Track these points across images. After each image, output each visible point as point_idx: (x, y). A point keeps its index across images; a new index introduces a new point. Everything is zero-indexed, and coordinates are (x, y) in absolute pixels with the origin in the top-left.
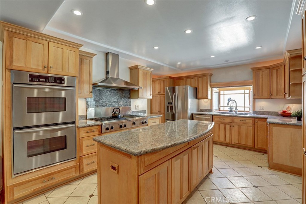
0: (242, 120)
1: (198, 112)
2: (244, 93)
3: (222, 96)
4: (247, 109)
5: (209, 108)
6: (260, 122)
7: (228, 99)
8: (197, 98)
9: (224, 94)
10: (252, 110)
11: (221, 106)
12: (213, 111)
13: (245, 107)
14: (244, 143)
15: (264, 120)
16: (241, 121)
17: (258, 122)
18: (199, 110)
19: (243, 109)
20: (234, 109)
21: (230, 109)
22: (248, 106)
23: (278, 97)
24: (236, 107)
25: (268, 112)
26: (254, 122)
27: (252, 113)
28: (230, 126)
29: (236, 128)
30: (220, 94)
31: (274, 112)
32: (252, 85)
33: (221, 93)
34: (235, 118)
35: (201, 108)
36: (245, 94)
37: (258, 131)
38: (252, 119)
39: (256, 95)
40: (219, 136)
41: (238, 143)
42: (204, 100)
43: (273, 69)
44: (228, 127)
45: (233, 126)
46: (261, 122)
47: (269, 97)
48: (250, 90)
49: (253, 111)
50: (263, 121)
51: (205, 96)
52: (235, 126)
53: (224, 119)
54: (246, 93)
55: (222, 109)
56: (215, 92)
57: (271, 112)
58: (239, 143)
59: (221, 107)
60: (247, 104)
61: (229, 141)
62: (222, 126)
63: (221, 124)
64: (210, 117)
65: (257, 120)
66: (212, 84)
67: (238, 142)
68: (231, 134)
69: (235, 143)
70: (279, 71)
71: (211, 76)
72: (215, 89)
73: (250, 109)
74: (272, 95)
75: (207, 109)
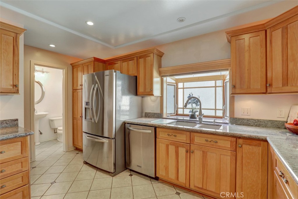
0: (209, 140)
1: (142, 117)
2: (214, 85)
3: (180, 92)
4: (220, 113)
5: (158, 111)
6: (248, 147)
7: (189, 95)
8: (136, 94)
9: (183, 88)
10: (228, 115)
11: (179, 107)
12: (164, 116)
13: (216, 109)
14: (214, 190)
15: (258, 142)
16: (207, 141)
17: (244, 146)
18: (144, 114)
19: (212, 113)
20: (197, 113)
21: (191, 113)
22: (222, 108)
23: (286, 89)
24: (200, 109)
25: (258, 120)
26: (234, 146)
27: (227, 122)
28: (187, 152)
29: (197, 155)
30: (177, 88)
31: (270, 121)
32: (227, 70)
33: (179, 87)
34: (195, 134)
35: (146, 112)
36: (216, 87)
37: (244, 168)
38: (230, 139)
39: (238, 86)
40: (167, 168)
41: (202, 188)
42: (150, 98)
43: (272, 29)
44: (182, 151)
45: (193, 152)
46: (250, 147)
47: (265, 92)
48: (224, 80)
49: (230, 118)
50: (256, 145)
51: (148, 90)
52: (195, 151)
53: (175, 136)
54: (217, 85)
55: (180, 112)
56: (168, 85)
57: (264, 121)
58: (204, 188)
59: (179, 109)
60: (220, 106)
61: (184, 182)
62: (172, 149)
63: (171, 144)
64: (150, 131)
65: (240, 141)
66: (161, 69)
67: (201, 186)
68: (188, 168)
69: (195, 186)
70: (289, 30)
71: (161, 57)
72: (169, 79)
73: (224, 113)
74: (271, 85)
75: (155, 114)
